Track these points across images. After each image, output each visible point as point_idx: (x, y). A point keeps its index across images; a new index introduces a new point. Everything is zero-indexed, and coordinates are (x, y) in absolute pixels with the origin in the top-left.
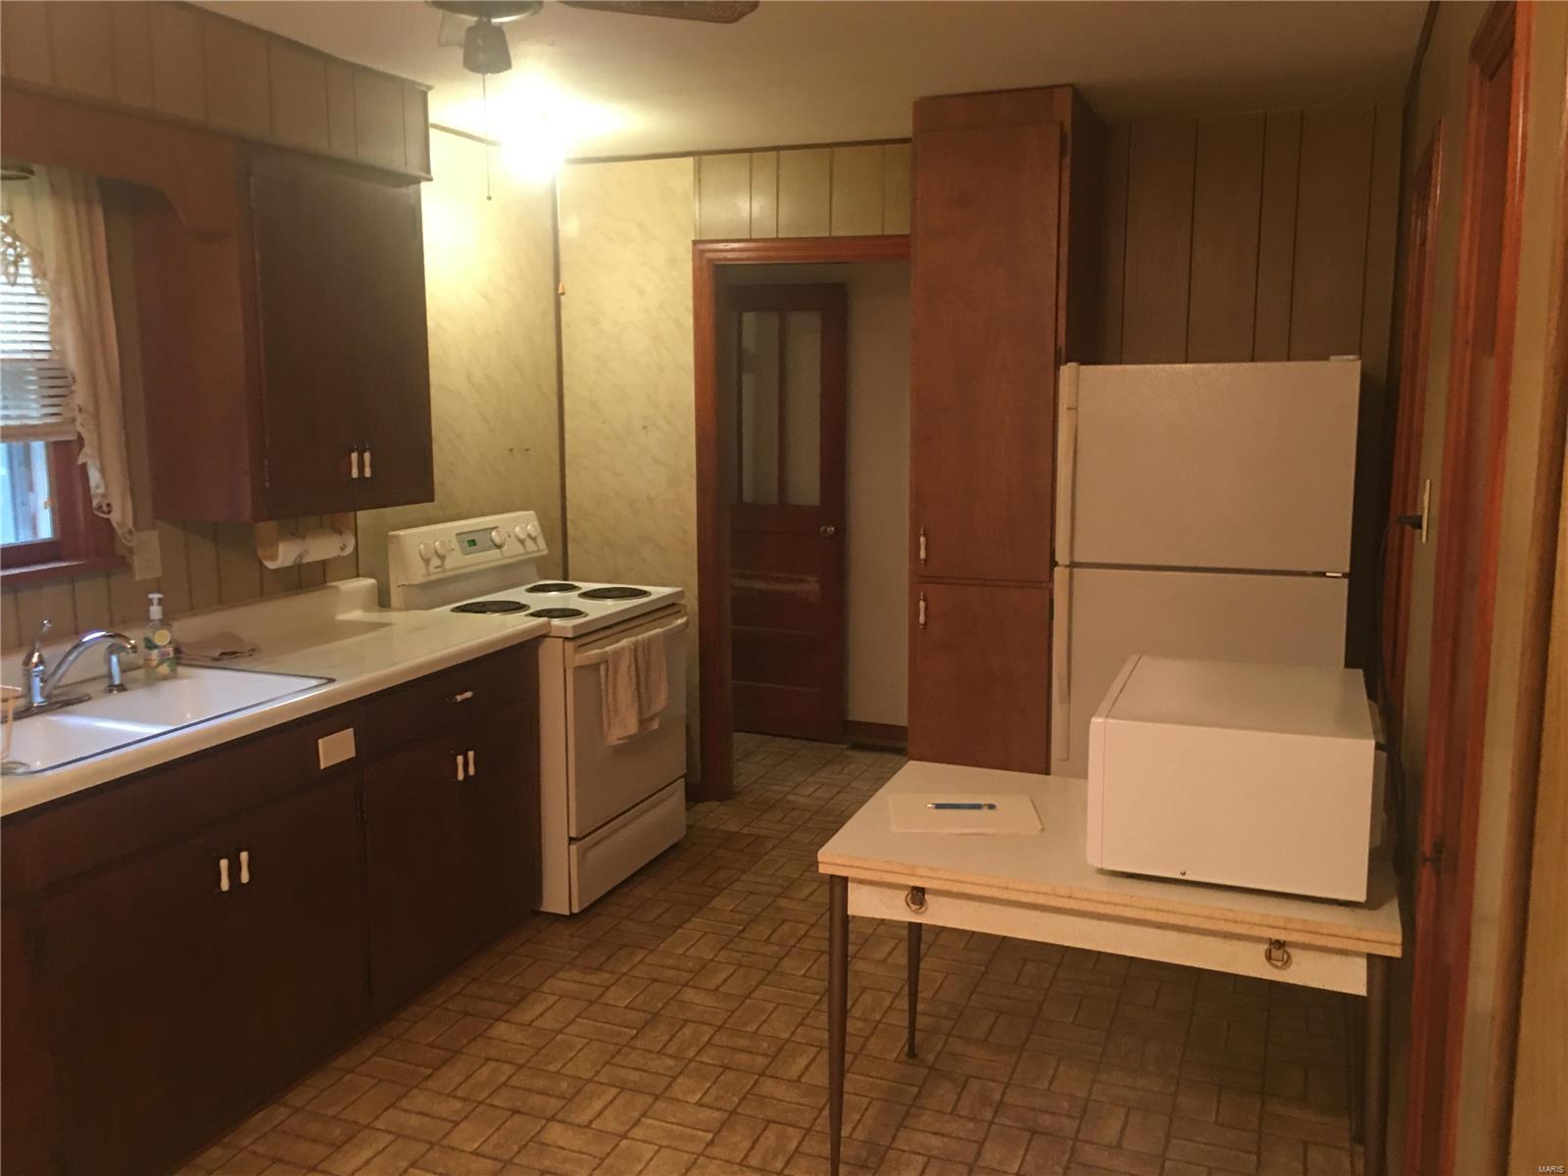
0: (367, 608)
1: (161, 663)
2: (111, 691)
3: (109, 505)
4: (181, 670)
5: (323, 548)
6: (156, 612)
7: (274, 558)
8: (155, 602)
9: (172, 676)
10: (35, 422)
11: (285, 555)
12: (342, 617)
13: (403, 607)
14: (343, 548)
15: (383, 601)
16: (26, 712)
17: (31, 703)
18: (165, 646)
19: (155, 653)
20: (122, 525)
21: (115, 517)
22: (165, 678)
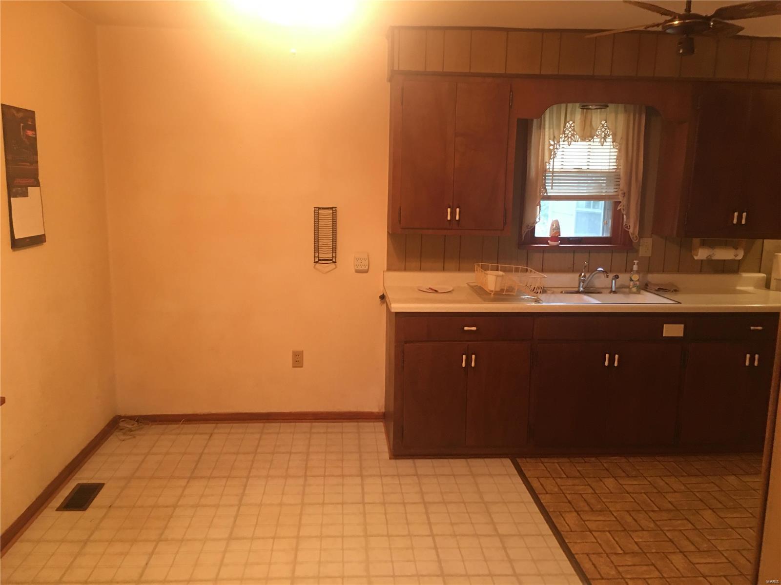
0: (757, 286)
1: (633, 287)
2: (610, 293)
3: (630, 226)
4: (642, 292)
5: (724, 254)
6: (635, 268)
7: (697, 255)
8: (636, 264)
9: (638, 292)
10: (604, 194)
11: (702, 254)
12: (738, 288)
13: (774, 289)
14: (736, 256)
15: (767, 286)
16: (578, 292)
17: (579, 290)
18: (636, 281)
19: (632, 282)
20: (633, 234)
21: (631, 231)
22: (634, 293)
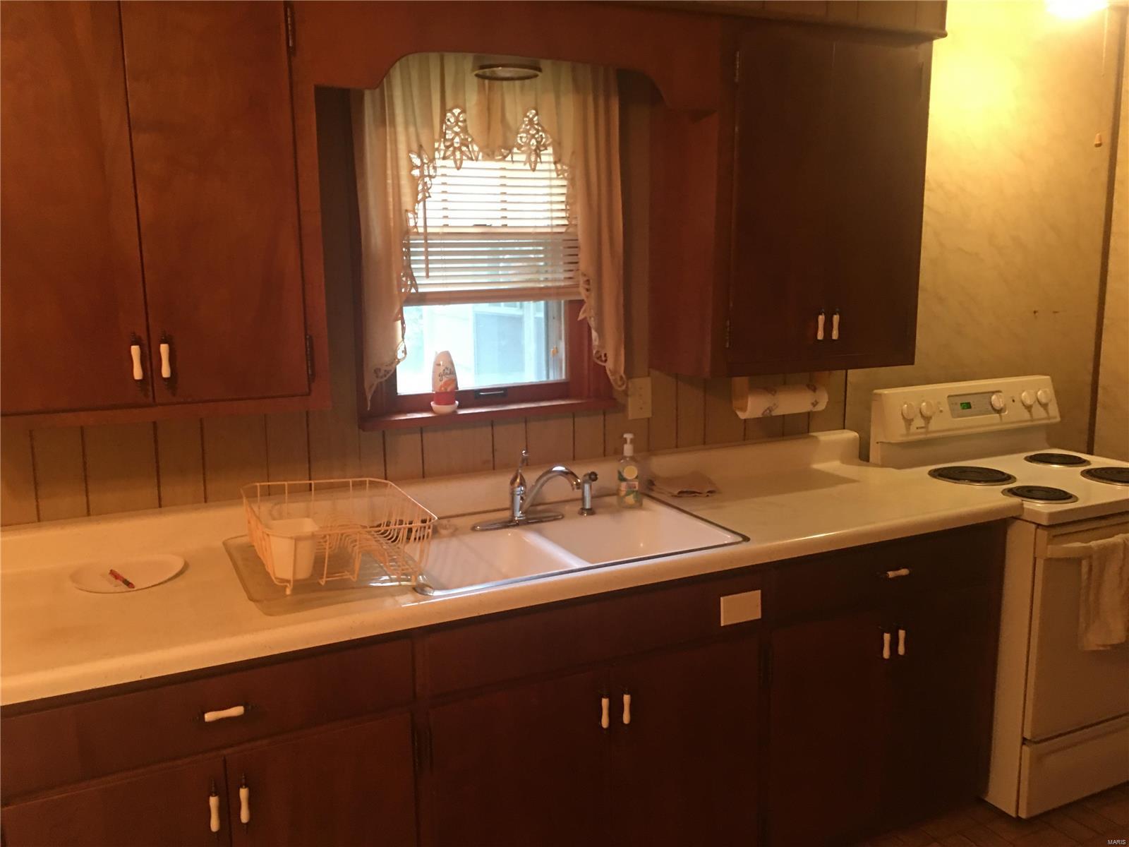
0: (845, 460)
1: (628, 494)
2: (582, 514)
3: (605, 355)
4: (646, 502)
5: (792, 403)
6: (628, 450)
7: (744, 409)
8: (628, 441)
9: (639, 506)
10: (542, 285)
11: (754, 407)
12: (816, 466)
13: (880, 463)
14: (815, 404)
15: (863, 455)
16: (509, 524)
17: (513, 516)
18: (631, 480)
19: (624, 485)
20: (615, 372)
21: (609, 366)
22: (631, 507)
